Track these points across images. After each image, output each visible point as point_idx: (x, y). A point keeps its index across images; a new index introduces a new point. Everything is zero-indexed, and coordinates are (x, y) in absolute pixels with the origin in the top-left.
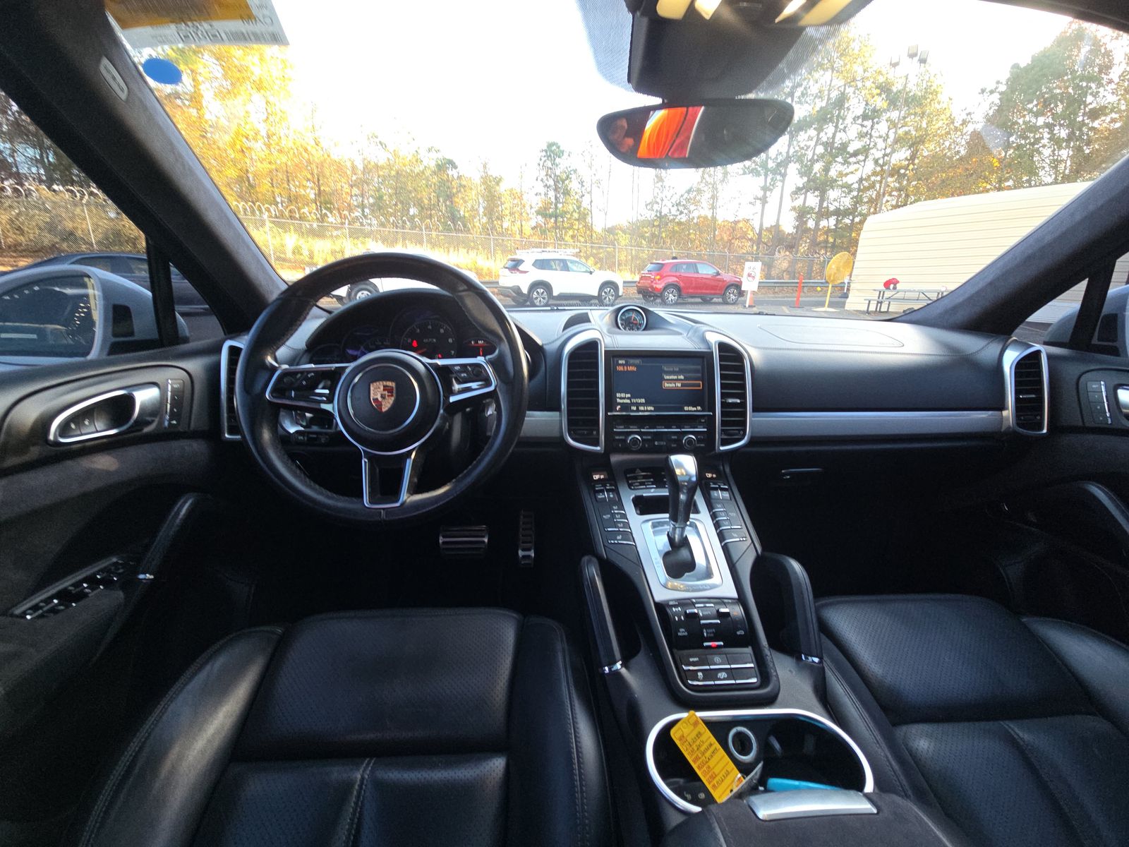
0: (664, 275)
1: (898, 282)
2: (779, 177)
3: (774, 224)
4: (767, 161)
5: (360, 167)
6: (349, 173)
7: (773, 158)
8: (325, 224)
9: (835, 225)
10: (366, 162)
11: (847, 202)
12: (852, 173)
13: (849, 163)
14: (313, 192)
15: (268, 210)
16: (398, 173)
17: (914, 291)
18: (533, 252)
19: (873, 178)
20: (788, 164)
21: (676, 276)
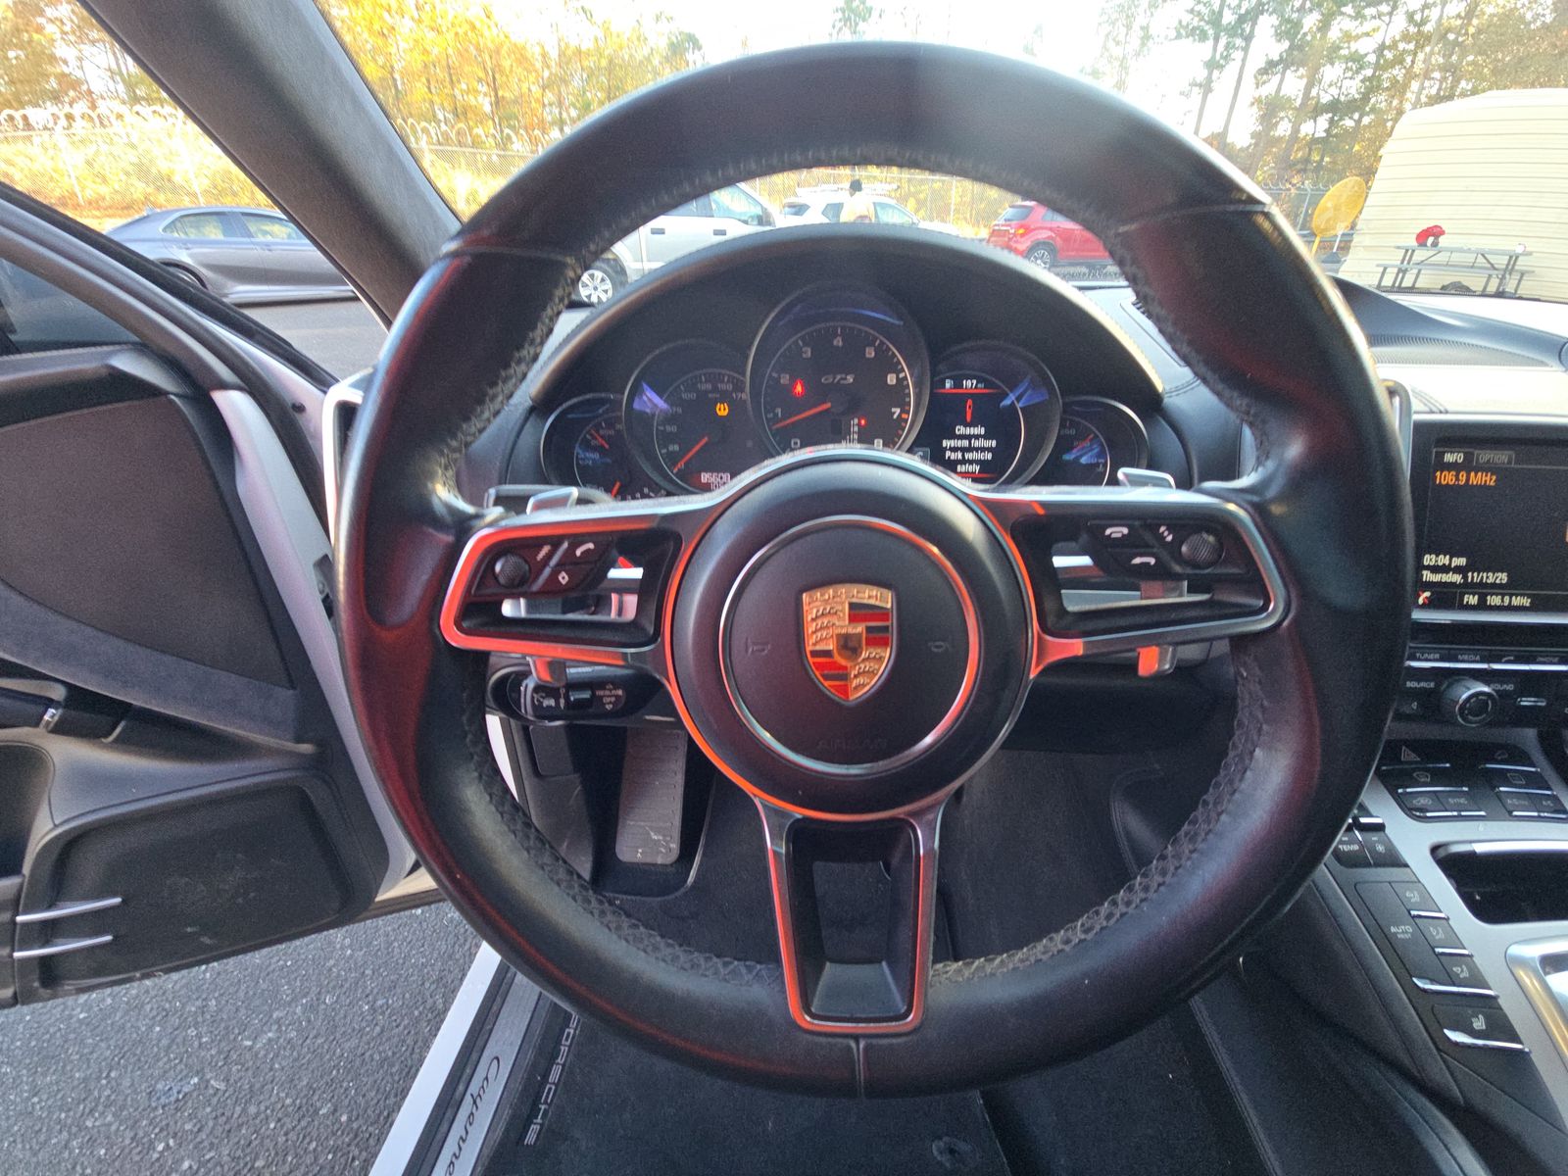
0: (1032, 227)
1: (1442, 233)
2: (1239, 42)
3: (1221, 130)
4: (1220, 13)
5: (554, 54)
6: (538, 65)
7: (1232, 6)
8: (510, 153)
9: (1325, 131)
10: (563, 45)
11: (1353, 88)
12: (1367, 34)
13: (1364, 17)
14: (487, 99)
15: (425, 131)
16: (611, 62)
17: (1469, 251)
18: (824, 191)
19: (1401, 46)
20: (1257, 17)
21: (1051, 229)
